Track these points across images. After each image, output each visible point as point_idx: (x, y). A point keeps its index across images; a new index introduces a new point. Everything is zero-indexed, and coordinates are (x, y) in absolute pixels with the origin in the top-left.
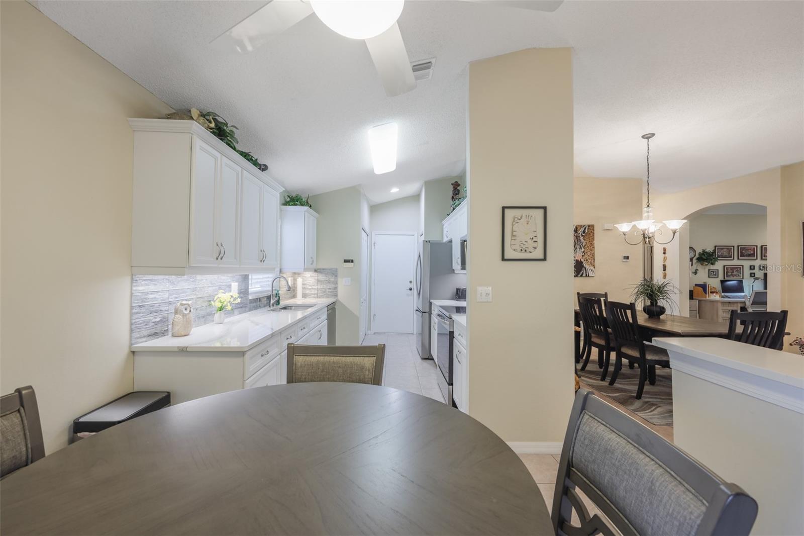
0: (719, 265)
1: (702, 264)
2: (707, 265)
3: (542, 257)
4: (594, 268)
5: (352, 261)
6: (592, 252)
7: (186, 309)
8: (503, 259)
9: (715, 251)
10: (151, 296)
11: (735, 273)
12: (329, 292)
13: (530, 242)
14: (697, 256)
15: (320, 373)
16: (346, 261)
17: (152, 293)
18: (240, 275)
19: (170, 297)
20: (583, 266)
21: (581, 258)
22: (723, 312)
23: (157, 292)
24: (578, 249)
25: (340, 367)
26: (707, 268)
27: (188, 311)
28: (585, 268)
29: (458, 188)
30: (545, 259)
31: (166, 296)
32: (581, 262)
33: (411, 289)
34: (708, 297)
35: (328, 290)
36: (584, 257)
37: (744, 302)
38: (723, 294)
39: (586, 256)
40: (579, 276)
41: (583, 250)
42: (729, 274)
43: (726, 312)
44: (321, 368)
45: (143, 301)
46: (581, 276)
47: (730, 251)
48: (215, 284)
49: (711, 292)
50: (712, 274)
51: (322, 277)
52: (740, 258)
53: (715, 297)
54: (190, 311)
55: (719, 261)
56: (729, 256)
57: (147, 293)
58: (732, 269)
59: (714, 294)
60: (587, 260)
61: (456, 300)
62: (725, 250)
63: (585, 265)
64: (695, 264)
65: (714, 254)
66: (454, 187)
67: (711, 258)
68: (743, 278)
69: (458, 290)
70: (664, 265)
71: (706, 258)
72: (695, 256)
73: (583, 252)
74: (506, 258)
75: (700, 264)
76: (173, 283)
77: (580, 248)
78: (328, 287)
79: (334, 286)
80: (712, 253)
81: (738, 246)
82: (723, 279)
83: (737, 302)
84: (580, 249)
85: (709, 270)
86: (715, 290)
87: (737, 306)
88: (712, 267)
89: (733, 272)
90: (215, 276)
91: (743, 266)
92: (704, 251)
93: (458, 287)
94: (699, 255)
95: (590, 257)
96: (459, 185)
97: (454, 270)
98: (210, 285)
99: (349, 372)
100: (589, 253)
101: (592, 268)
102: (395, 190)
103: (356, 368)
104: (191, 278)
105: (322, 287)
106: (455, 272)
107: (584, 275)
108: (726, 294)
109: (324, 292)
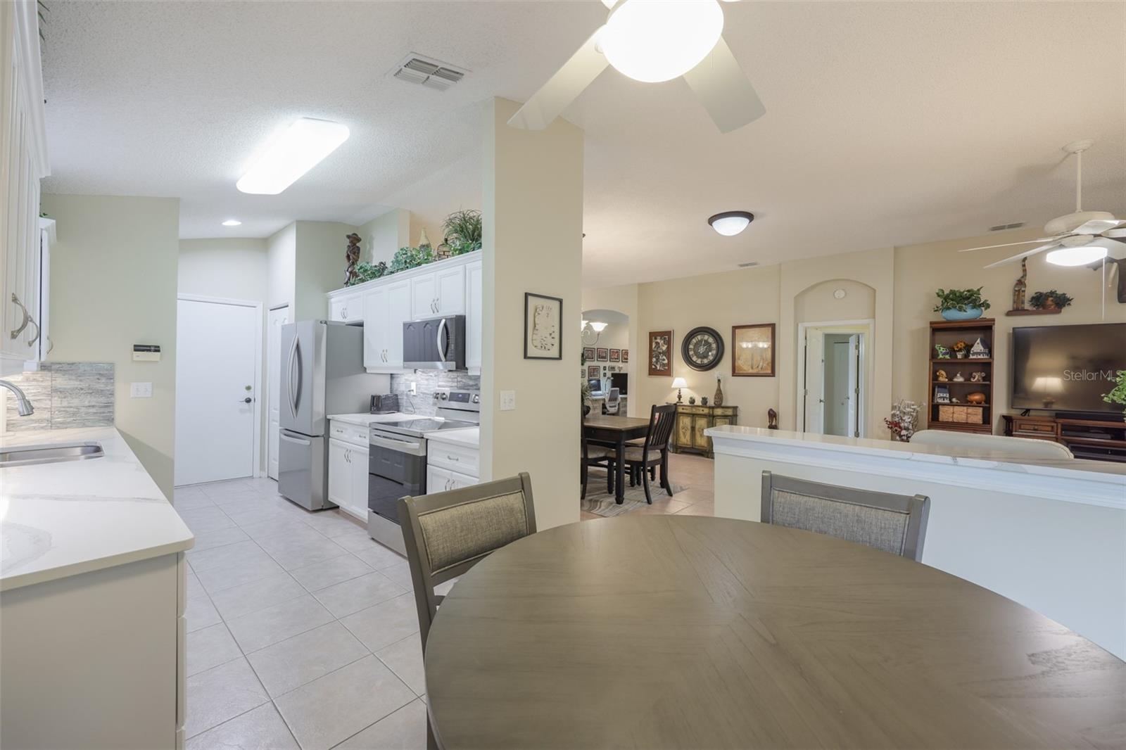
3: (557, 355)
5: (157, 349)
8: (526, 357)
11: (595, 373)
12: (87, 413)
13: (550, 338)
15: (459, 535)
16: (138, 348)
25: (481, 517)
29: (358, 245)
30: (560, 358)
33: (248, 401)
35: (83, 410)
37: (604, 400)
44: (458, 526)
47: (592, 353)
51: (61, 381)
58: (594, 369)
61: (372, 413)
66: (351, 242)
68: (600, 378)
69: (373, 397)
74: (529, 355)
78: (87, 403)
79: (103, 400)
82: (588, 379)
91: (600, 367)
93: (374, 395)
96: (359, 240)
97: (365, 369)
99: (494, 521)
102: (231, 223)
103: (503, 513)
105: (65, 404)
106: (368, 371)
109: (74, 414)
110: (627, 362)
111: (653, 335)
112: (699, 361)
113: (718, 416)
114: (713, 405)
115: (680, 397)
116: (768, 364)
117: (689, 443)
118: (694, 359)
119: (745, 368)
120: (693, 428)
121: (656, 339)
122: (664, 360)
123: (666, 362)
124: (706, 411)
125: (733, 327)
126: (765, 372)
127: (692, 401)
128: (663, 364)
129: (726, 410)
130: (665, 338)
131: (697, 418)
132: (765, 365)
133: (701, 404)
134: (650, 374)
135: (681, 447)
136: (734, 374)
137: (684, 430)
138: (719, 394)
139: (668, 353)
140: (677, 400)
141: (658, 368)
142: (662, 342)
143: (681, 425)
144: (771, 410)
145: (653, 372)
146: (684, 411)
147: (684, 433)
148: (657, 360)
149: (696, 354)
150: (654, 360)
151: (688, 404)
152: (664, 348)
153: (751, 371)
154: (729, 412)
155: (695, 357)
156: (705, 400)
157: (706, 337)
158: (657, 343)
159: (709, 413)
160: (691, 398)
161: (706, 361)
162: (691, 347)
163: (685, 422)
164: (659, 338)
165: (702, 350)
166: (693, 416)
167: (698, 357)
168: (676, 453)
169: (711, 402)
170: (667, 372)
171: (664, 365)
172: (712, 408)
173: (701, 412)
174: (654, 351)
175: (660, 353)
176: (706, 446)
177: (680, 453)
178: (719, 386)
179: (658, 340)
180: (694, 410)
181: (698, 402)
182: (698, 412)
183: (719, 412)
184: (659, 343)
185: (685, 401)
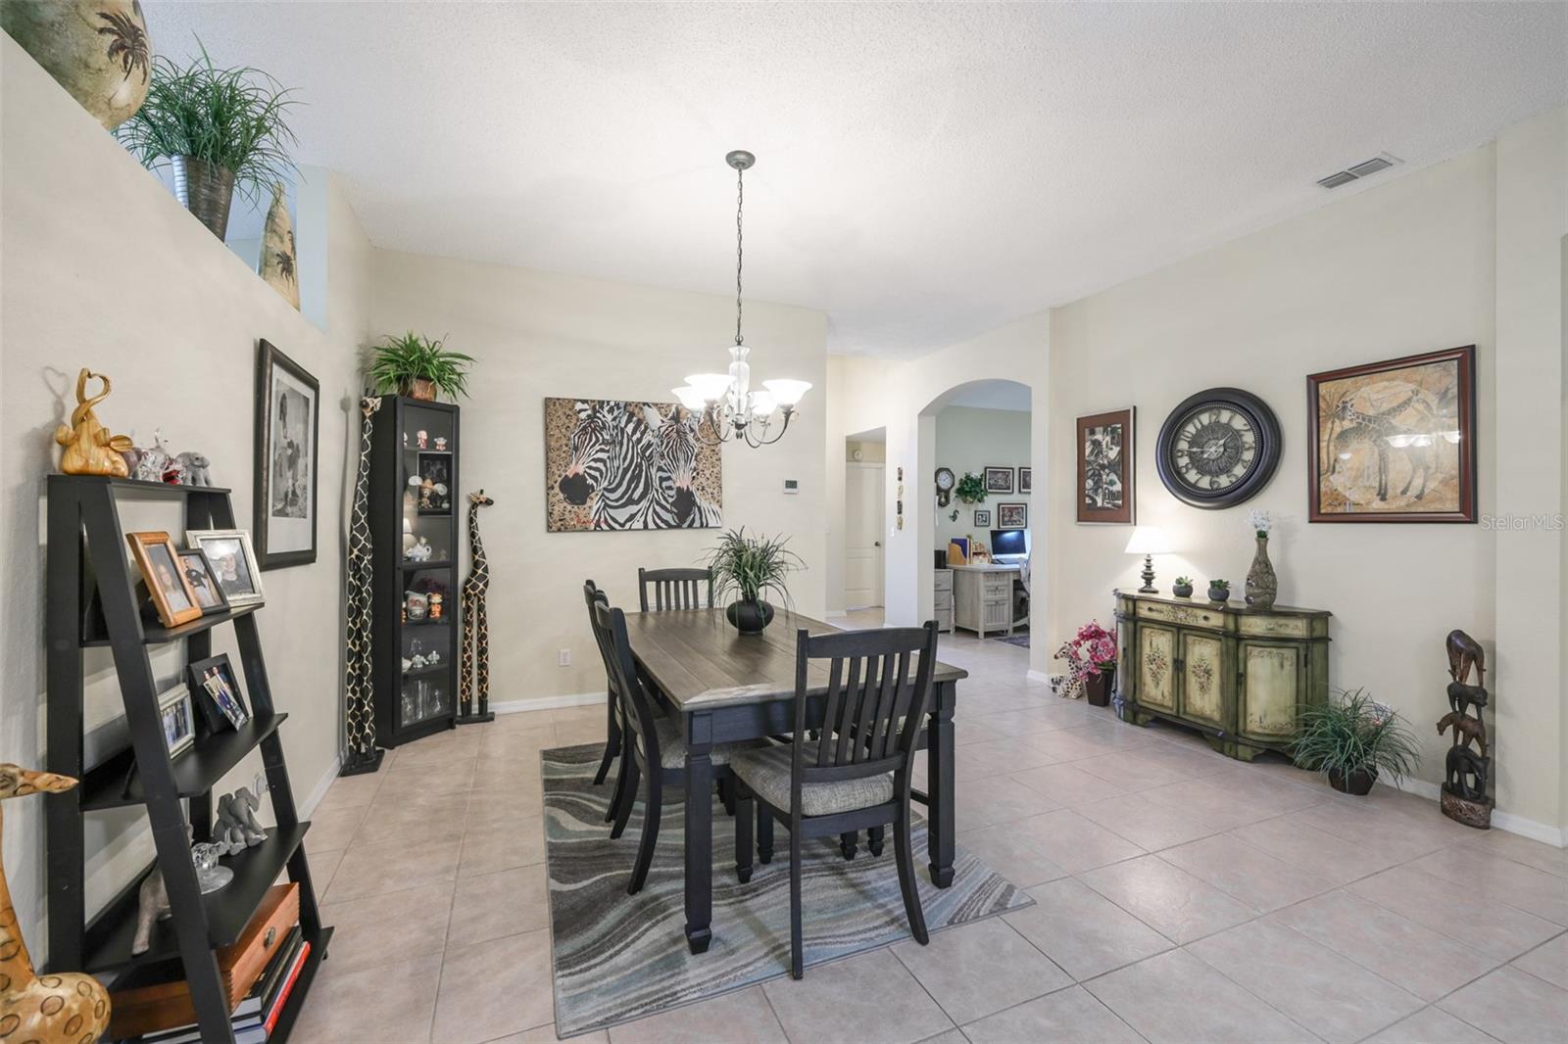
0: (991, 503)
1: (965, 502)
2: (972, 502)
4: (721, 507)
6: (715, 470)
9: (984, 475)
11: (1015, 517)
14: (957, 485)
20: (694, 503)
21: (688, 483)
22: (988, 591)
24: (683, 463)
26: (973, 508)
28: (699, 508)
32: (690, 494)
34: (970, 563)
36: (696, 482)
37: (1019, 572)
38: (994, 557)
39: (701, 479)
40: (685, 525)
41: (693, 464)
42: (1006, 519)
43: (992, 591)
46: (690, 526)
47: (1007, 476)
49: (975, 554)
50: (981, 519)
52: (1022, 490)
53: (981, 564)
55: (990, 495)
56: (1007, 488)
58: (1011, 510)
59: (980, 557)
60: (703, 489)
62: (1000, 475)
63: (698, 500)
64: (954, 500)
65: (983, 483)
67: (978, 489)
68: (1026, 527)
70: (899, 502)
71: (971, 489)
72: (953, 485)
73: (695, 470)
75: (961, 502)
77: (687, 460)
80: (981, 480)
81: (1020, 469)
82: (996, 529)
83: (1007, 572)
84: (686, 462)
85: (976, 512)
86: (982, 550)
87: (1009, 580)
88: (981, 507)
89: (1012, 515)
91: (1026, 505)
92: (968, 477)
94: (960, 484)
95: (709, 482)
100: (708, 473)
101: (716, 507)
107: (697, 524)
108: (999, 557)
110: (1029, 493)
111: (1086, 425)
112: (1205, 483)
113: (1255, 638)
114: (1244, 606)
115: (1148, 577)
116: (1445, 482)
117: (1168, 702)
118: (1192, 476)
119: (1355, 496)
120: (1179, 665)
121: (1093, 432)
122: (1112, 483)
123: (1118, 487)
124: (1216, 620)
125: (1310, 378)
126: (1432, 508)
127: (1184, 589)
128: (1111, 492)
129: (1283, 621)
130: (1114, 431)
131: (1190, 639)
132: (1432, 485)
133: (1207, 601)
134: (1079, 519)
135: (1146, 711)
136: (1317, 514)
137: (1154, 667)
138: (1263, 573)
139: (1123, 467)
140: (1142, 583)
141: (1099, 504)
142: (1108, 438)
143: (1147, 650)
144: (1459, 634)
145: (1087, 513)
146: (1155, 616)
147: (1154, 675)
148: (1095, 483)
149: (1197, 462)
150: (1089, 483)
151: (1171, 597)
152: (1113, 453)
153: (1377, 505)
154: (1297, 629)
155: (1194, 472)
156: (1219, 590)
157: (1225, 416)
158: (1096, 444)
159: (1224, 627)
160: (1179, 581)
161: (1224, 481)
162: (1183, 445)
163: (1158, 644)
164: (1100, 429)
165: (1213, 450)
166: (1180, 631)
167: (1202, 472)
168: (1134, 722)
169: (1237, 597)
170: (1121, 511)
171: (1113, 495)
172: (1237, 614)
173: (1202, 623)
174: (1089, 463)
175: (1103, 467)
176: (1217, 716)
177: (1144, 726)
178: (1262, 549)
179: (1099, 437)
180: (1181, 615)
181: (1201, 594)
182: (1191, 622)
183: (1256, 625)
184: (1100, 443)
185: (1165, 589)
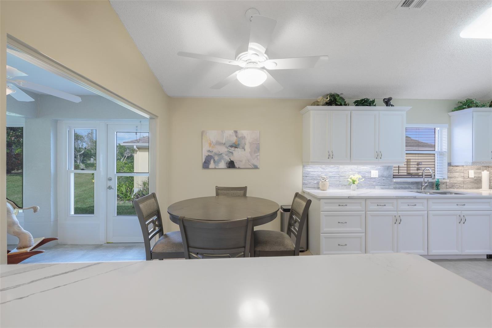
7: (323, 179)
10: (312, 173)
17: (312, 172)
18: (382, 166)
19: (322, 174)
23: (315, 172)
27: (324, 180)
31: (320, 173)
45: (308, 174)
48: (355, 170)
54: (325, 180)
57: (310, 172)
76: (324, 169)
90: (355, 166)
98: (350, 171)
104: (335, 167)
